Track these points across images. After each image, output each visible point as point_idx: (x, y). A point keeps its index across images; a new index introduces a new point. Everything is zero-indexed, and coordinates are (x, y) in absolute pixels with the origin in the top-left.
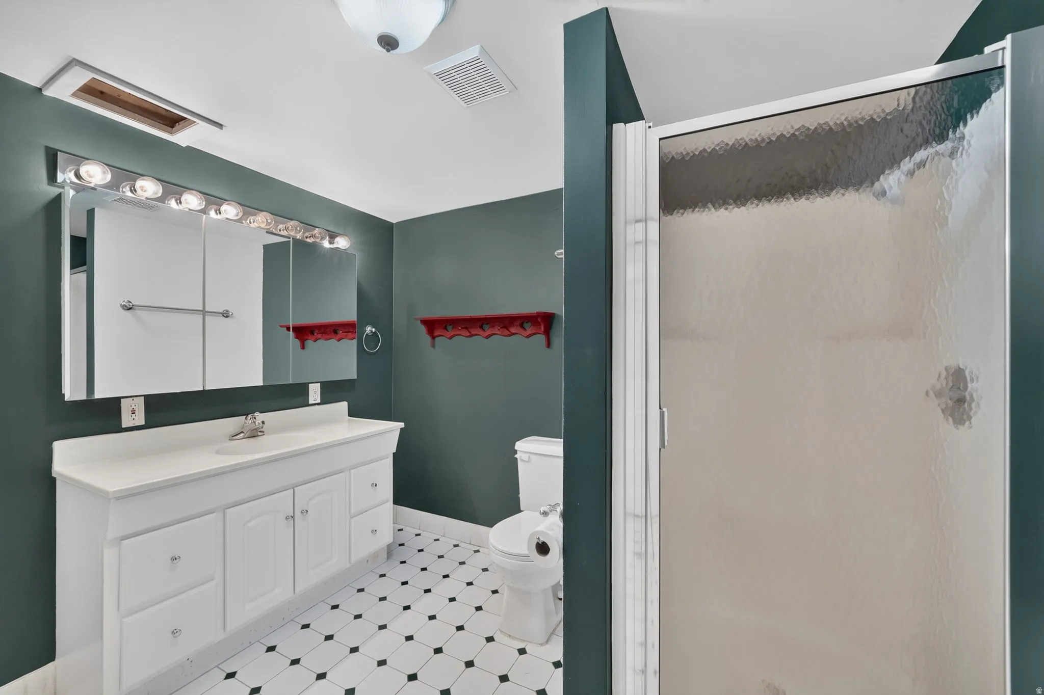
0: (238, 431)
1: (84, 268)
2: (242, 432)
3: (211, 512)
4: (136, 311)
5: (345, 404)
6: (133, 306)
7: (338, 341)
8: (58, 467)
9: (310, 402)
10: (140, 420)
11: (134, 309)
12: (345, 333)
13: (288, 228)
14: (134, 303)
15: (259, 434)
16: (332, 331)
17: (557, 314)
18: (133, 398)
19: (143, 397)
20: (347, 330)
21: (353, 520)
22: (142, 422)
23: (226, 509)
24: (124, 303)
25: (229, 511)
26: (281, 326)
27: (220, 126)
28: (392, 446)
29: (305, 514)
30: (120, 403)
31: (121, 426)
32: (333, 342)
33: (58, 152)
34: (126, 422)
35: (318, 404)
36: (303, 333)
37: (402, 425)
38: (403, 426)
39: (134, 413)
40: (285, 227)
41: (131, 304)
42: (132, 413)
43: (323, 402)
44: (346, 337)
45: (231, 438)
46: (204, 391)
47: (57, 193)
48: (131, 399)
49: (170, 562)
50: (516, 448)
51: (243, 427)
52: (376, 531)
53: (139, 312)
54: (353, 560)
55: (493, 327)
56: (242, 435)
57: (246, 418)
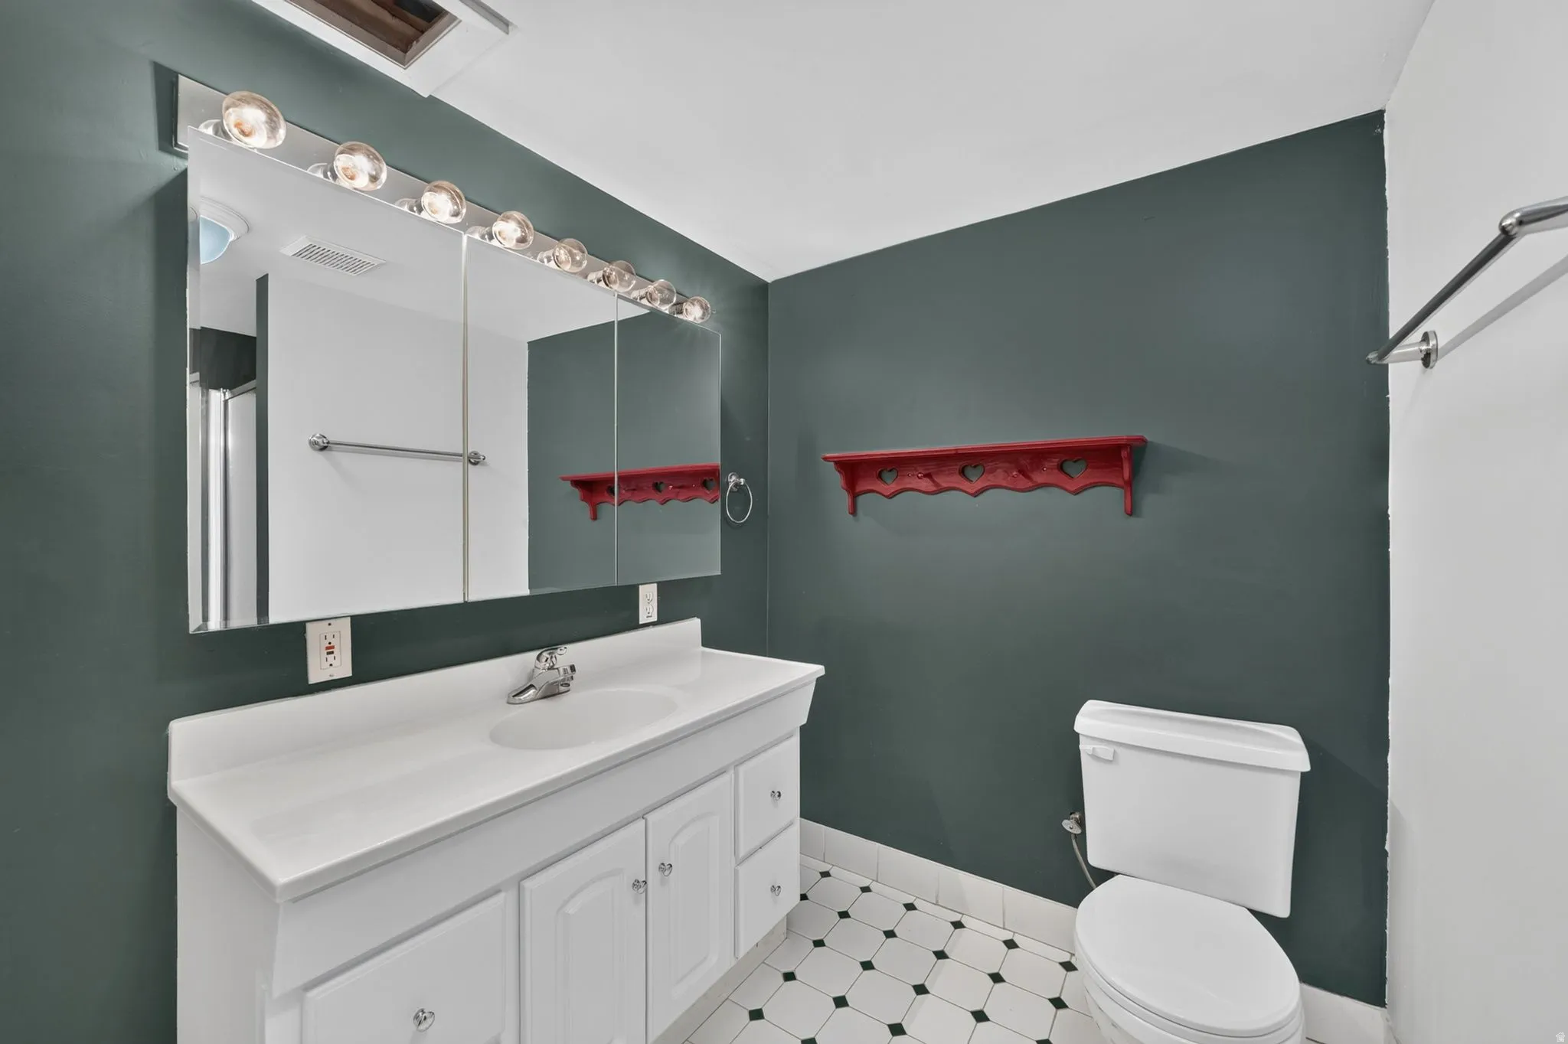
0: (523, 684)
1: (252, 384)
2: (532, 686)
3: (496, 891)
4: (333, 453)
5: (695, 624)
6: (328, 443)
7: (662, 504)
8: (182, 783)
9: (641, 622)
10: (343, 667)
11: (331, 450)
12: (678, 490)
13: (608, 277)
14: (331, 439)
15: (562, 689)
16: (651, 485)
17: (1151, 442)
18: (329, 622)
19: (349, 618)
20: (680, 484)
21: (742, 869)
22: (347, 672)
23: (521, 880)
24: (315, 438)
25: (528, 884)
26: (564, 479)
27: (504, 23)
28: (800, 711)
29: (667, 873)
30: (305, 632)
31: (307, 679)
32: (653, 504)
33: (179, 75)
34: (317, 673)
35: (653, 624)
36: (593, 489)
37: (818, 670)
38: (823, 673)
39: (332, 653)
40: (603, 276)
41: (325, 441)
42: (328, 653)
43: (660, 622)
44: (676, 497)
45: (512, 700)
46: (466, 603)
47: (180, 170)
48: (327, 622)
49: (412, 1025)
50: (1077, 728)
51: (531, 677)
52: (779, 887)
53: (337, 455)
54: (742, 954)
55: (992, 471)
56: (532, 692)
57: (538, 658)
